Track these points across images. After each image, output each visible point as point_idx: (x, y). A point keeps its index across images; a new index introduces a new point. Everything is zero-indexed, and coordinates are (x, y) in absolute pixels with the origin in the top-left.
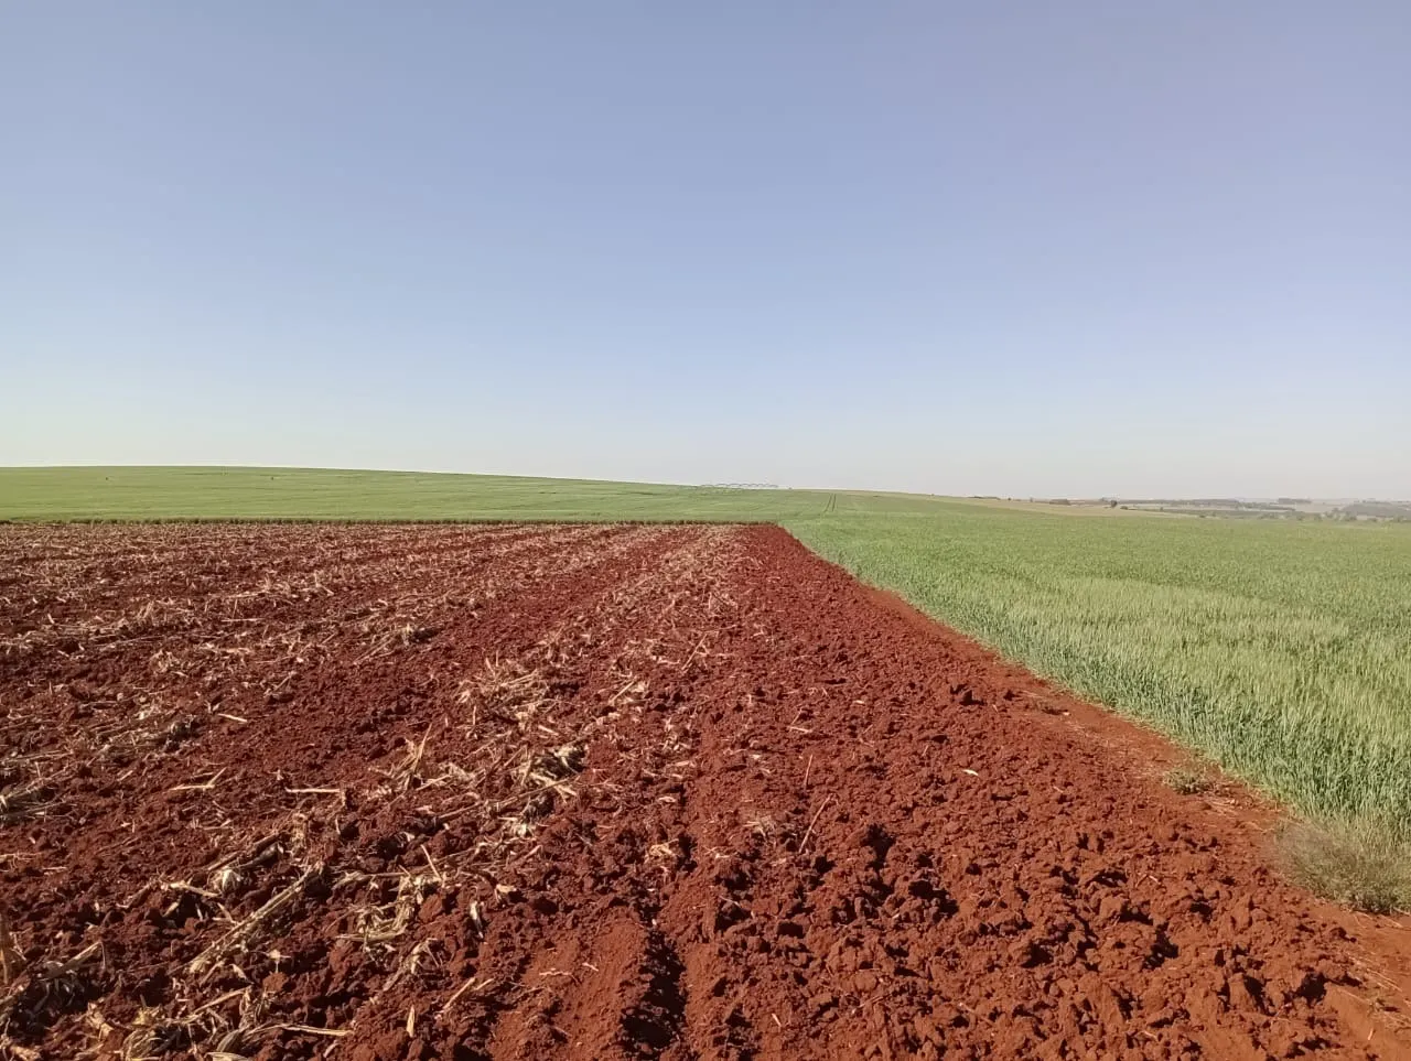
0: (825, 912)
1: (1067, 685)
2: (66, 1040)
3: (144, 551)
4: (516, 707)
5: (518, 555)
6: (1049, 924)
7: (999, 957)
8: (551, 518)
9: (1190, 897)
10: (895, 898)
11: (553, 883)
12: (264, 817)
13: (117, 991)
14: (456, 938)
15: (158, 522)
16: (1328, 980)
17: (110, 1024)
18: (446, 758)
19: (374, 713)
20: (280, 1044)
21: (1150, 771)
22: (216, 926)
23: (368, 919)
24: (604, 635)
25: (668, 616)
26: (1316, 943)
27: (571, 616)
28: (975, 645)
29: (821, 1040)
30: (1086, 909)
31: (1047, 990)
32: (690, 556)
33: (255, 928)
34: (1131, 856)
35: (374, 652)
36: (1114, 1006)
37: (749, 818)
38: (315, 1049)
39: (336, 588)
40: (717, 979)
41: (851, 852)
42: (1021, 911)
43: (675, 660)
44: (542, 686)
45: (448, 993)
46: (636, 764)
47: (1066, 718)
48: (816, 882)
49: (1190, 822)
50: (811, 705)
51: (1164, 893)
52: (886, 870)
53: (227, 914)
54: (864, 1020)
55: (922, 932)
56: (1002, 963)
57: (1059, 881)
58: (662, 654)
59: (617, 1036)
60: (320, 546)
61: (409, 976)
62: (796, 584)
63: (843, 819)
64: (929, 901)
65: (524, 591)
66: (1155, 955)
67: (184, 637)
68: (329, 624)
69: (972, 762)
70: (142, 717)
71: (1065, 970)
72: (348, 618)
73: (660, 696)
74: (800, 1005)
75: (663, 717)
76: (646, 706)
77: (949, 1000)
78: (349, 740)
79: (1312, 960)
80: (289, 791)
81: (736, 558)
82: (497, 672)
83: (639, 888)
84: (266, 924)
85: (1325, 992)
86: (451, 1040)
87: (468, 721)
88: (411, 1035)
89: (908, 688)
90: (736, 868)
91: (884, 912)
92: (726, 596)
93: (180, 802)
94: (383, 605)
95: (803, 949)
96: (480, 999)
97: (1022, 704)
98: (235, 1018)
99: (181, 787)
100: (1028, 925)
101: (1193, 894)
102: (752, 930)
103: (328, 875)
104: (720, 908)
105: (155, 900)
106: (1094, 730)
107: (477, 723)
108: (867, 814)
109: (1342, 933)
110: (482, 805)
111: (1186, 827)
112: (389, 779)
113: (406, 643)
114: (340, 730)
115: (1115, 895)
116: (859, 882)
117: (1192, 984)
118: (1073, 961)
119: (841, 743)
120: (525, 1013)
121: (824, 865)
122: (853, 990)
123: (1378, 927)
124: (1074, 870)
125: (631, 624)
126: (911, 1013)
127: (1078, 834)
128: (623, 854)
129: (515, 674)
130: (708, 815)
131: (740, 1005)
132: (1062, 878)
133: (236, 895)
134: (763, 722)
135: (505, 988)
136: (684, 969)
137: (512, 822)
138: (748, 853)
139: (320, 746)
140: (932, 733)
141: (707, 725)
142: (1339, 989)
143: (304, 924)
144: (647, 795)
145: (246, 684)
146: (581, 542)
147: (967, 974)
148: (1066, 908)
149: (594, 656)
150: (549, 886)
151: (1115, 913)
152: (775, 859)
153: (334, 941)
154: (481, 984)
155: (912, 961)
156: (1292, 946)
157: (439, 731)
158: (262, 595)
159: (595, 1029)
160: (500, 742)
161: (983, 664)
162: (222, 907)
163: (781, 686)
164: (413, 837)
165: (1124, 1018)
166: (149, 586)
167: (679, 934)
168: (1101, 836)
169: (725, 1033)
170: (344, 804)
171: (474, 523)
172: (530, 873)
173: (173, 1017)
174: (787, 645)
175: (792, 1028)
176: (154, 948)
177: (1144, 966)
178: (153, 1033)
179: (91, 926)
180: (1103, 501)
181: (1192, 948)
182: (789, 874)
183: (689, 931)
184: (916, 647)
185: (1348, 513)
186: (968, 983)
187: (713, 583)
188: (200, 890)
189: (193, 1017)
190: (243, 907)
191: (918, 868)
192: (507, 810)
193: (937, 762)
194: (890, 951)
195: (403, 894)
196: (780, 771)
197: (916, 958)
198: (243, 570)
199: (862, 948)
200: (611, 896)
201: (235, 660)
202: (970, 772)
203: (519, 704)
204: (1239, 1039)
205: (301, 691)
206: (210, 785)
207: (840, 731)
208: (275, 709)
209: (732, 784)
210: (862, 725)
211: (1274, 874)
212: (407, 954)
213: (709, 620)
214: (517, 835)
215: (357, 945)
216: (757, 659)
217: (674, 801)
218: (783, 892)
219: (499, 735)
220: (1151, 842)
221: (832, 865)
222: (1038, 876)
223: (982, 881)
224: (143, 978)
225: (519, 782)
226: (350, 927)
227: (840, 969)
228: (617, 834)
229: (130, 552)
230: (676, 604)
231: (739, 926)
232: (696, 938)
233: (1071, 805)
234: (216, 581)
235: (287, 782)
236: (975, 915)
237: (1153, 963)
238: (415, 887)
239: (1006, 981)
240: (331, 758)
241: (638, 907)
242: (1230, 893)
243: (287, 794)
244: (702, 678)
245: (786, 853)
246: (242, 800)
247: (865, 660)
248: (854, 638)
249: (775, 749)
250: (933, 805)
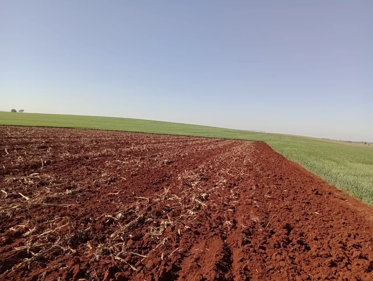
0: (272, 245)
1: (348, 192)
2: (82, 249)
3: (104, 137)
4: (192, 182)
5: (194, 145)
6: (337, 256)
7: (322, 263)
8: (203, 136)
10: (292, 244)
11: (199, 227)
12: (129, 203)
13: (94, 239)
14: (174, 238)
15: (108, 130)
17: (92, 247)
18: (174, 193)
19: (157, 181)
20: (131, 257)
21: (371, 219)
22: (117, 227)
23: (153, 230)
24: (216, 167)
25: (233, 163)
27: (207, 161)
28: (320, 179)
29: (269, 278)
30: (349, 254)
31: (335, 274)
32: (240, 148)
33: (126, 229)
34: (363, 241)
35: (157, 166)
37: (252, 218)
38: (139, 260)
39: (149, 149)
40: (241, 258)
41: (281, 230)
42: (329, 252)
43: (234, 175)
44: (199, 178)
45: (172, 251)
46: (223, 200)
47: (346, 202)
48: (270, 237)
50: (271, 190)
52: (290, 236)
53: (120, 224)
54: (281, 274)
55: (300, 254)
56: (322, 265)
57: (341, 245)
58: (231, 173)
59: (214, 268)
60: (145, 139)
61: (162, 246)
62: (269, 158)
63: (279, 221)
64: (302, 246)
65: (195, 154)
66: (369, 269)
67: (113, 158)
68: (147, 158)
69: (317, 210)
70: (102, 176)
71: (341, 269)
72: (151, 157)
73: (230, 184)
74: (264, 268)
75: (230, 189)
76: (226, 186)
77: (306, 273)
78: (150, 186)
80: (135, 197)
81: (252, 150)
82: (188, 173)
83: (222, 232)
84: (129, 228)
86: (172, 262)
87: (180, 185)
88: (162, 259)
89: (300, 189)
90: (248, 230)
91: (289, 247)
92: (249, 160)
93: (110, 197)
94: (160, 154)
95: (265, 253)
96: (180, 253)
97: (334, 196)
98: (121, 249)
99: (111, 193)
100: (331, 256)
102: (252, 246)
103: (144, 218)
104: (243, 240)
105: (104, 219)
106: (355, 205)
107: (182, 185)
108: (286, 221)
110: (182, 206)
112: (160, 197)
113: (165, 164)
114: (148, 184)
115: (358, 251)
116: (282, 238)
118: (344, 267)
119: (279, 201)
120: (191, 259)
121: (272, 232)
122: (279, 266)
124: (346, 243)
125: (223, 165)
126: (295, 274)
127: (348, 233)
128: (218, 223)
129: (192, 174)
130: (241, 216)
131: (247, 265)
132: (342, 245)
133: (122, 220)
134: (257, 193)
135: (186, 252)
136: (233, 254)
137: (189, 211)
138: (251, 227)
139: (143, 187)
140: (306, 201)
141: (242, 192)
143: (138, 229)
144: (225, 208)
145: (127, 170)
146: (210, 143)
147: (312, 267)
148: (343, 253)
149: (212, 172)
150: (198, 228)
151: (357, 256)
152: (259, 229)
153: (145, 234)
154: (180, 250)
155: (296, 261)
157: (173, 186)
158: (131, 149)
159: (208, 265)
160: (187, 191)
161: (322, 184)
162: (119, 223)
163: (263, 184)
164: (165, 212)
166: (105, 145)
167: (232, 245)
168: (355, 234)
169: (243, 272)
170: (148, 202)
171: (183, 136)
172: (194, 224)
173: (106, 247)
174: (265, 174)
175: (261, 273)
176: (103, 230)
177: (365, 271)
178: (102, 250)
179: (89, 223)
180: (362, 142)
182: (263, 233)
183: (234, 244)
184: (302, 178)
186: (312, 269)
187: (246, 156)
188: (114, 218)
189: (111, 247)
190: (124, 223)
191: (300, 236)
192: (189, 208)
193: (307, 209)
194: (290, 257)
195: (162, 225)
196: (261, 206)
197: (297, 260)
198: (127, 143)
199: (282, 256)
200: (214, 232)
201: (124, 164)
202: (316, 213)
203: (193, 182)
205: (139, 173)
206: (117, 193)
207: (279, 198)
208: (133, 177)
209: (248, 208)
210: (286, 197)
212: (162, 240)
213: (244, 165)
214: (191, 214)
215: (150, 236)
216: (257, 177)
217: (232, 211)
218: (261, 238)
219: (187, 189)
220: (370, 238)
221: (275, 232)
222: (335, 243)
223: (319, 242)
224: (100, 237)
225: (192, 202)
226: (148, 232)
227: (276, 260)
228: (217, 217)
229: (101, 137)
230: (235, 160)
231: (248, 245)
232: (236, 247)
233: (346, 225)
234: (121, 145)
235: (135, 195)
236: (316, 251)
237: (368, 271)
238: (165, 224)
239: (323, 270)
240: (146, 190)
241: (221, 236)
243: (135, 198)
244: (241, 180)
245: (262, 228)
246: (124, 198)
247: (287, 180)
248: (285, 174)
249: (261, 201)
250: (305, 220)
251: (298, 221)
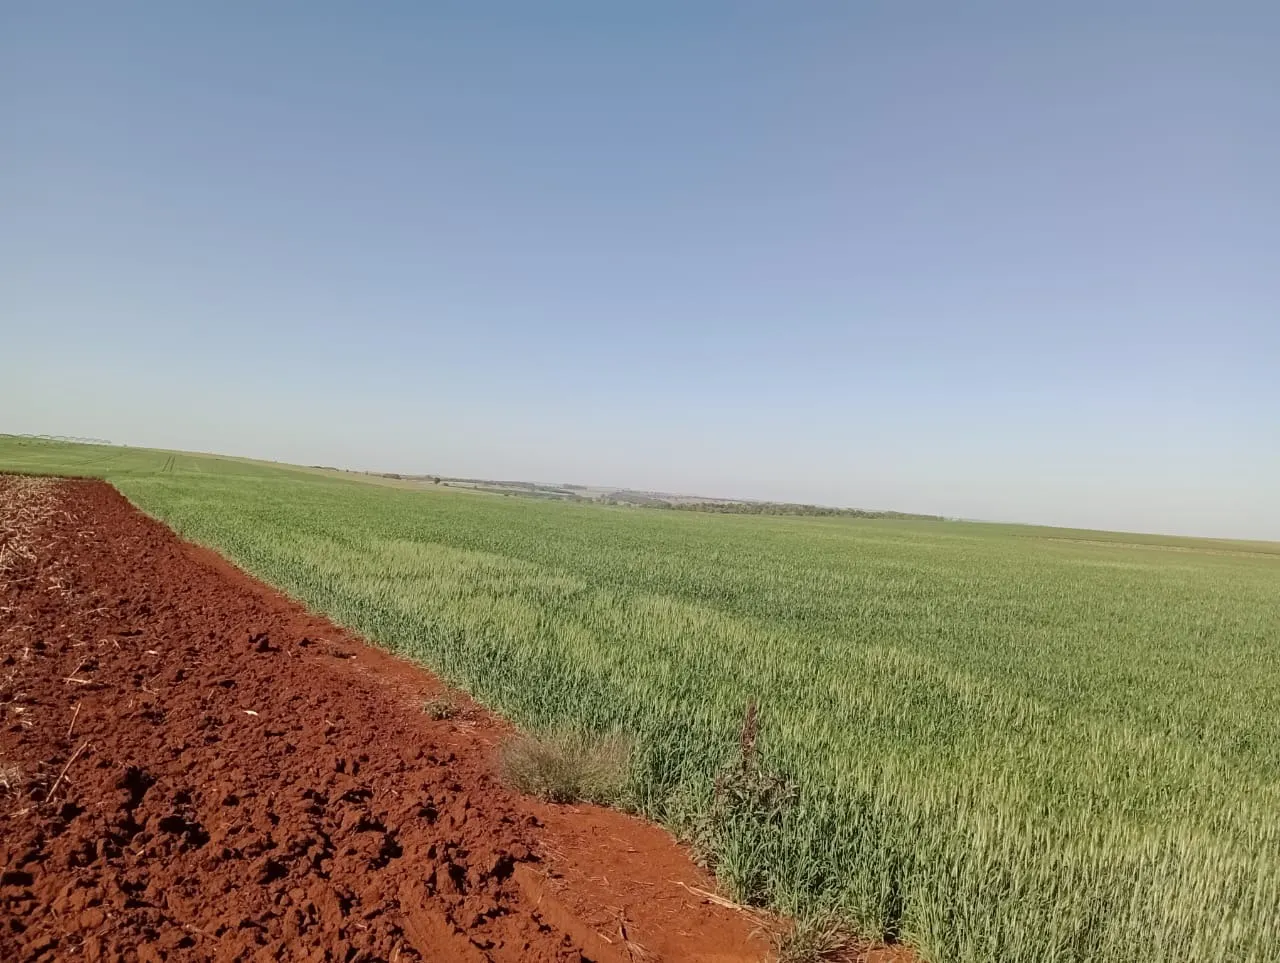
0: (62, 857)
1: (358, 633)
6: (292, 842)
7: (238, 878)
9: (420, 804)
10: (143, 835)
16: (516, 860)
21: (415, 702)
26: (513, 831)
28: (286, 599)
30: (330, 825)
31: (277, 901)
34: (380, 775)
36: (336, 906)
41: (105, 796)
42: (269, 834)
47: (353, 661)
48: (62, 830)
49: (438, 743)
50: (97, 657)
51: (401, 804)
52: (140, 809)
54: (82, 956)
55: (165, 865)
56: (240, 883)
57: (311, 801)
62: (111, 539)
63: (104, 765)
64: (179, 835)
66: (382, 857)
69: (255, 703)
71: (298, 881)
74: (11, 953)
77: (180, 924)
79: (507, 844)
81: (48, 511)
85: (512, 870)
89: (207, 639)
91: (129, 850)
92: (25, 549)
95: (28, 896)
97: (316, 650)
100: (271, 846)
101: (423, 801)
106: (375, 671)
109: (534, 821)
111: (433, 747)
115: (356, 809)
116: (107, 824)
117: (406, 876)
118: (308, 872)
119: (122, 692)
121: (71, 811)
122: (77, 928)
123: (563, 813)
124: (326, 792)
126: (136, 942)
127: (337, 760)
132: (312, 800)
134: (36, 675)
140: (222, 679)
142: (523, 865)
147: (203, 898)
148: (309, 826)
151: (353, 825)
152: (17, 810)
155: (149, 893)
156: (494, 835)
161: (288, 615)
163: (68, 639)
165: (343, 916)
168: (357, 759)
174: (85, 599)
177: (370, 868)
180: (429, 478)
181: (413, 848)
182: (29, 824)
184: (225, 600)
185: (611, 499)
186: (201, 907)
187: (12, 535)
191: (175, 804)
193: (220, 705)
194: (127, 887)
196: (43, 722)
197: (153, 890)
199: (95, 888)
202: (249, 712)
204: (435, 918)
207: (123, 681)
210: (150, 674)
211: (494, 779)
216: (45, 612)
220: (399, 761)
221: (83, 809)
222: (292, 799)
223: (238, 810)
227: (66, 910)
233: (337, 737)
236: (222, 842)
237: (379, 863)
239: (240, 898)
242: (455, 798)
245: (30, 803)
247: (168, 613)
248: (162, 592)
249: (45, 701)
250: (205, 745)
251: (178, 752)
